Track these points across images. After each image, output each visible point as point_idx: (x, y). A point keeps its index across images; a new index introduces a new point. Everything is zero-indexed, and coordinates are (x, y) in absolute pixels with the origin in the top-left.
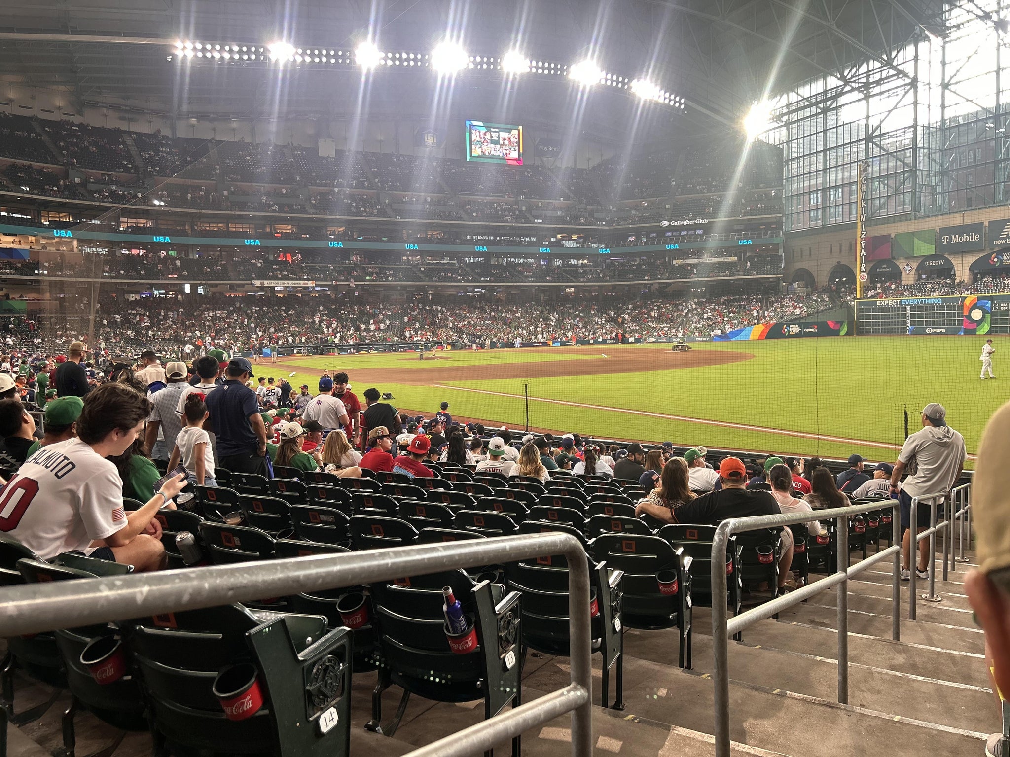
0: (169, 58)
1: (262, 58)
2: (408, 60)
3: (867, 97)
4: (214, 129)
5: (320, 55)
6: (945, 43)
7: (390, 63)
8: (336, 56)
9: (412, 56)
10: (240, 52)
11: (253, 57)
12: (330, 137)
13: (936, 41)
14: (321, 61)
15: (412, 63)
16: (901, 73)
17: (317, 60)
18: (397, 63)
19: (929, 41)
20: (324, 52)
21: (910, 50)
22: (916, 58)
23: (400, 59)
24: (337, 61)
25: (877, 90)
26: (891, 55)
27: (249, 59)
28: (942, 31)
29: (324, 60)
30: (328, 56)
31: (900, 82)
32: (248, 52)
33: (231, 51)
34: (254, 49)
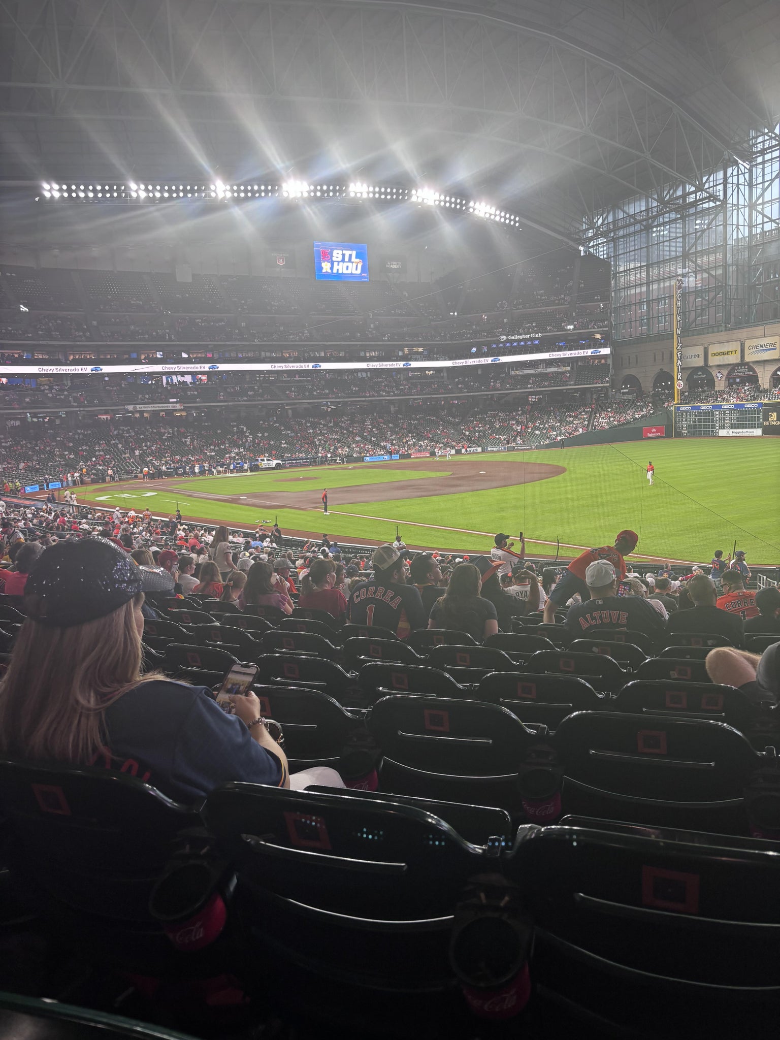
0: (37, 199)
1: (124, 195)
2: (259, 191)
3: (683, 218)
4: (76, 259)
5: (177, 190)
6: (752, 167)
8: (192, 190)
9: (263, 188)
10: (103, 191)
11: (115, 195)
12: (186, 263)
13: (744, 165)
14: (178, 196)
15: (263, 194)
16: (712, 197)
17: (174, 195)
18: (250, 194)
19: (737, 164)
20: (181, 188)
21: (720, 175)
22: (725, 183)
23: (252, 190)
24: (193, 195)
25: (692, 211)
26: (702, 180)
27: (112, 196)
28: (749, 156)
29: (181, 194)
30: (185, 191)
31: (712, 204)
32: (111, 191)
33: (94, 191)
34: (115, 188)
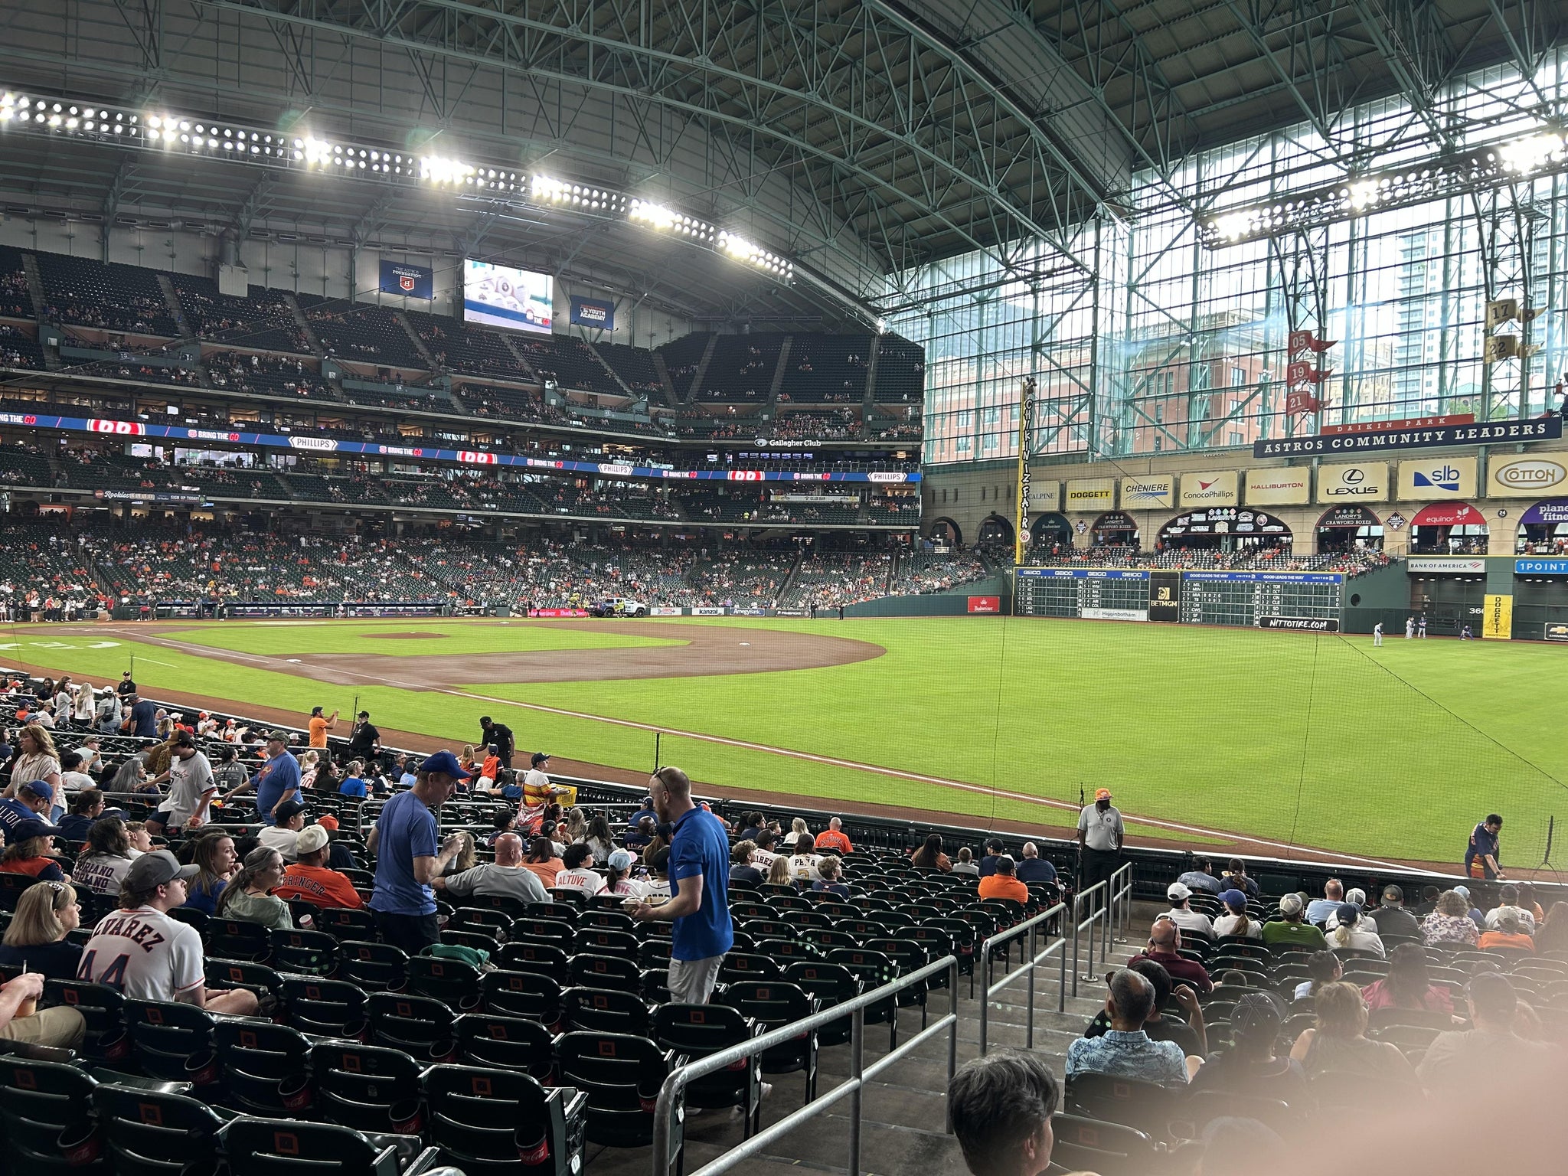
1: (134, 132)
2: (380, 162)
3: (1034, 291)
4: (34, 233)
5: (234, 139)
6: (1133, 230)
7: (350, 164)
8: (261, 143)
9: (387, 158)
10: (97, 119)
11: (118, 129)
12: (239, 263)
13: (1122, 227)
14: (235, 148)
15: (386, 168)
16: (1077, 266)
17: (228, 146)
18: (362, 165)
19: (1114, 225)
20: (242, 135)
21: (1090, 236)
22: (1097, 248)
23: (367, 159)
24: (262, 151)
25: (1048, 283)
26: (1066, 238)
27: (111, 131)
28: (1129, 214)
29: (241, 147)
30: (248, 141)
31: (1077, 276)
32: (111, 121)
33: (80, 116)
34: (119, 117)
